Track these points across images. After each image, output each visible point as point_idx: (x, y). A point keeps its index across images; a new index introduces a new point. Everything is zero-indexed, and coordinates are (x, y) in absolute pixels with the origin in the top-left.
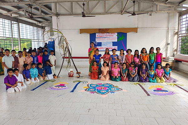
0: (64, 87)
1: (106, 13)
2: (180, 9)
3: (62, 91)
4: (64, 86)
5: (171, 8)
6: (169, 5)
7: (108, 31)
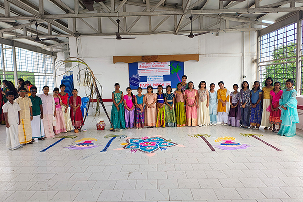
0: (90, 146)
1: (153, 32)
2: (258, 27)
3: (88, 150)
4: (91, 144)
5: (246, 25)
6: (243, 21)
7: (156, 60)
